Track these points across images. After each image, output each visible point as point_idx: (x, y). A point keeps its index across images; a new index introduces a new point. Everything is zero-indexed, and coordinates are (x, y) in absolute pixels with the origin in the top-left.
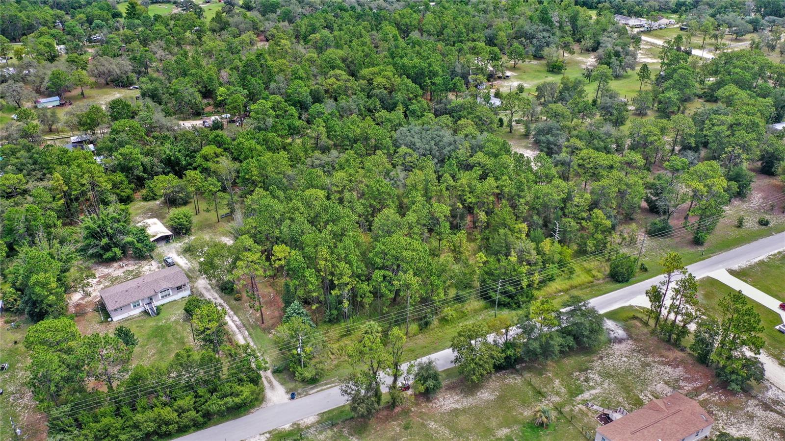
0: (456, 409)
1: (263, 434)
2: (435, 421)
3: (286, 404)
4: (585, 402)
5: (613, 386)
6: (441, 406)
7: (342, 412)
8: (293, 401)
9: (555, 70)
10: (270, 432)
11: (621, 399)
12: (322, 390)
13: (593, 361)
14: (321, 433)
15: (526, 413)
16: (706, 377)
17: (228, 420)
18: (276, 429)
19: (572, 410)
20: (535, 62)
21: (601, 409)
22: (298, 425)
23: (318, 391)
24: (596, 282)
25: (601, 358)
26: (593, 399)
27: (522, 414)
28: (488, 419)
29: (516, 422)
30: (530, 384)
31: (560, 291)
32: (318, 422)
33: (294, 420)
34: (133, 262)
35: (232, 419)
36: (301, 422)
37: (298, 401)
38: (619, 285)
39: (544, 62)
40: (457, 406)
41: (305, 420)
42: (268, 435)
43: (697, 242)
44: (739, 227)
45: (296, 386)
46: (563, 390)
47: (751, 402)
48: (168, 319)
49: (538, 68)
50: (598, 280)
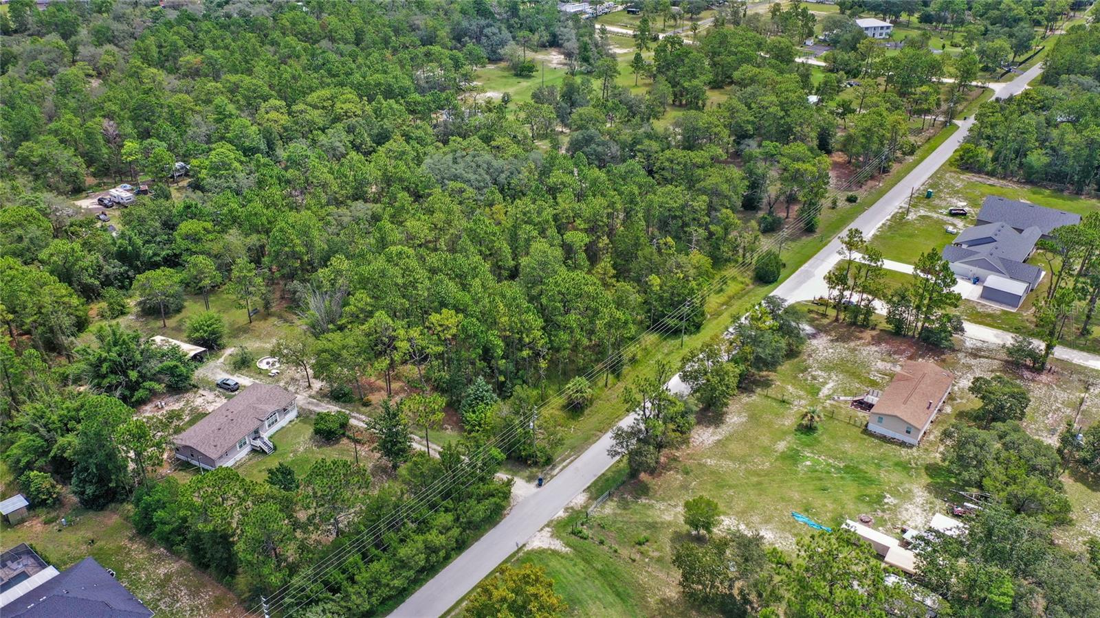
0: (719, 441)
1: (542, 529)
2: (709, 457)
3: (537, 493)
4: (829, 397)
5: (841, 376)
6: (702, 442)
7: (607, 480)
8: (542, 488)
9: (524, 73)
10: (548, 525)
11: (857, 385)
12: (564, 467)
13: (805, 360)
14: (603, 508)
15: (786, 423)
16: (910, 346)
17: (486, 531)
18: (552, 521)
19: (824, 407)
20: (491, 67)
21: (849, 398)
22: (572, 508)
23: (561, 470)
24: (747, 288)
25: (810, 356)
26: (834, 392)
27: (784, 425)
28: (757, 439)
29: (785, 433)
30: (767, 396)
31: (723, 305)
32: (590, 498)
33: (565, 504)
34: (171, 399)
35: (490, 529)
36: (572, 505)
37: (548, 486)
38: (771, 286)
39: (503, 64)
40: (716, 438)
41: (574, 501)
42: (547, 529)
43: (810, 229)
44: (833, 208)
45: (531, 472)
46: (802, 393)
47: (960, 355)
48: (295, 452)
49: (501, 73)
50: (747, 285)
